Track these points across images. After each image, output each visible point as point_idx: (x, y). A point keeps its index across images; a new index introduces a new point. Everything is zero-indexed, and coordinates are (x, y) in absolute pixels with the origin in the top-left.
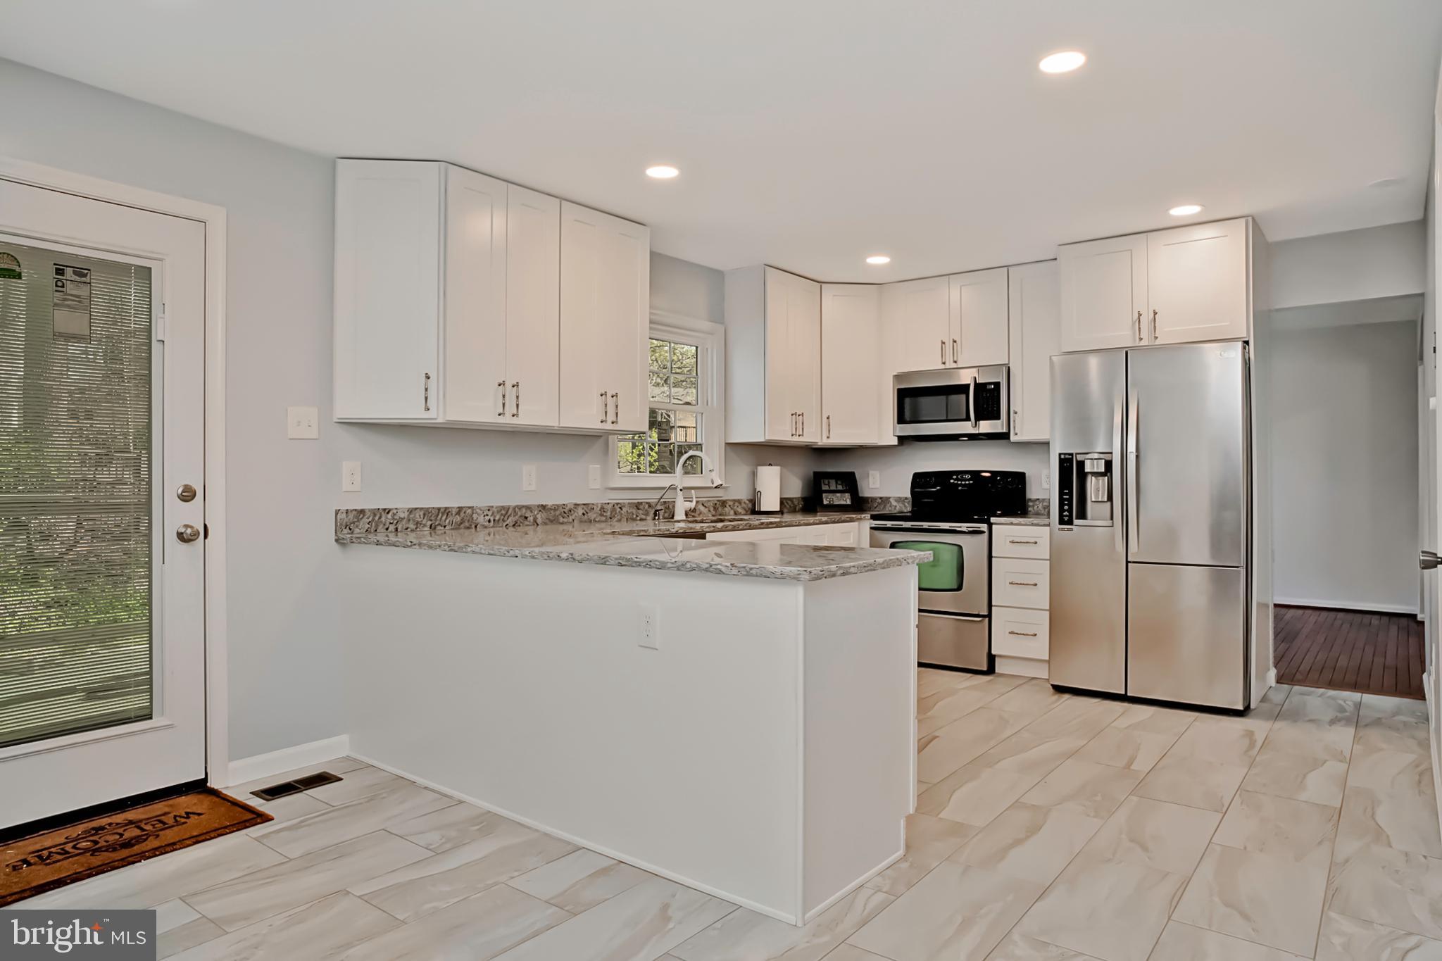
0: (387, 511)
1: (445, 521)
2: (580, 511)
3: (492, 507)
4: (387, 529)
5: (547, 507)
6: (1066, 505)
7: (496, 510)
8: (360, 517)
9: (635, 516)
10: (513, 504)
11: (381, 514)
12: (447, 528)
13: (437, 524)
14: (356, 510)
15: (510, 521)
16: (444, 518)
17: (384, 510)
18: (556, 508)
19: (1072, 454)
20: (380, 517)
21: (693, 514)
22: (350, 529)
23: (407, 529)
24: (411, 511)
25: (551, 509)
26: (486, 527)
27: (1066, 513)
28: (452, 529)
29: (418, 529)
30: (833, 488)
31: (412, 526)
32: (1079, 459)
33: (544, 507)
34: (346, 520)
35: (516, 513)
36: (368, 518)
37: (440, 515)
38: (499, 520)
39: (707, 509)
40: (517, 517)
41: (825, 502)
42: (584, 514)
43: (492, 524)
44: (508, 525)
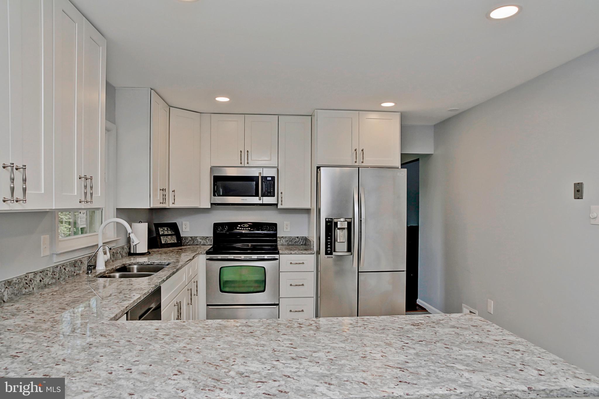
2: (38, 278)
5: (12, 283)
6: (329, 244)
18: (20, 280)
19: (332, 219)
25: (15, 283)
27: (329, 249)
30: (166, 233)
32: (335, 221)
33: (9, 282)
41: (162, 242)
42: (40, 281)
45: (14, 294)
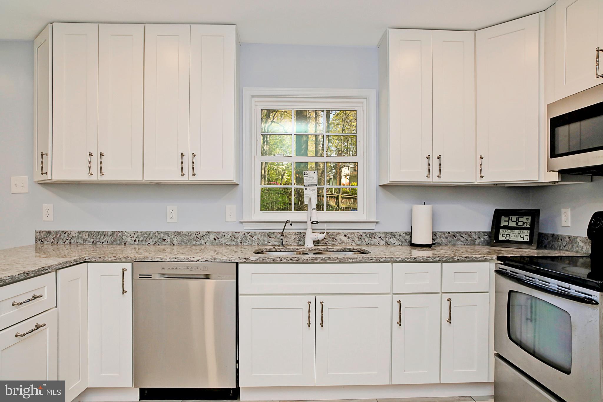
0: (64, 232)
1: (103, 239)
2: (212, 237)
3: (137, 232)
4: (64, 242)
5: (181, 234)
7: (140, 234)
8: (48, 235)
9: (266, 242)
10: (154, 230)
11: (60, 234)
12: (104, 243)
13: (97, 241)
14: (45, 231)
15: (151, 241)
16: (102, 237)
17: (63, 231)
18: (190, 234)
20: (60, 236)
21: (333, 243)
22: (42, 242)
23: (77, 242)
24: (80, 233)
25: (185, 235)
26: (132, 245)
28: (107, 245)
29: (84, 244)
31: (80, 241)
33: (179, 233)
34: (39, 236)
35: (155, 237)
36: (53, 236)
37: (99, 236)
38: (142, 241)
39: (350, 240)
40: (156, 239)
41: (501, 238)
42: (215, 239)
43: (137, 243)
44: (149, 244)
45: (184, 242)
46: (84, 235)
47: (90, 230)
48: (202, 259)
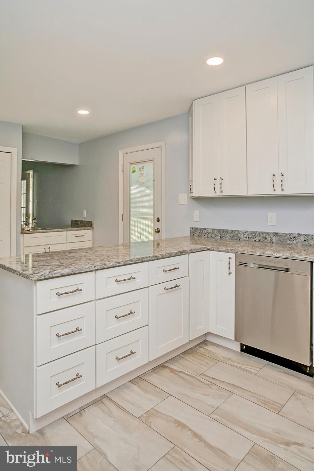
2: (303, 239)
3: (248, 231)
4: (205, 236)
5: (278, 235)
7: (249, 233)
8: (196, 230)
10: (259, 230)
12: (227, 238)
13: (223, 236)
14: (195, 228)
15: (257, 239)
16: (226, 234)
17: (204, 229)
18: (285, 235)
20: (202, 231)
22: (193, 234)
23: (211, 236)
24: (213, 230)
25: (281, 236)
26: (244, 240)
29: (216, 237)
31: (213, 236)
33: (276, 234)
34: (192, 231)
36: (199, 231)
37: (224, 233)
38: (251, 238)
40: (261, 237)
42: (305, 241)
43: (247, 239)
44: (255, 240)
45: (280, 241)
46: (215, 232)
47: (219, 229)
48: (283, 256)
